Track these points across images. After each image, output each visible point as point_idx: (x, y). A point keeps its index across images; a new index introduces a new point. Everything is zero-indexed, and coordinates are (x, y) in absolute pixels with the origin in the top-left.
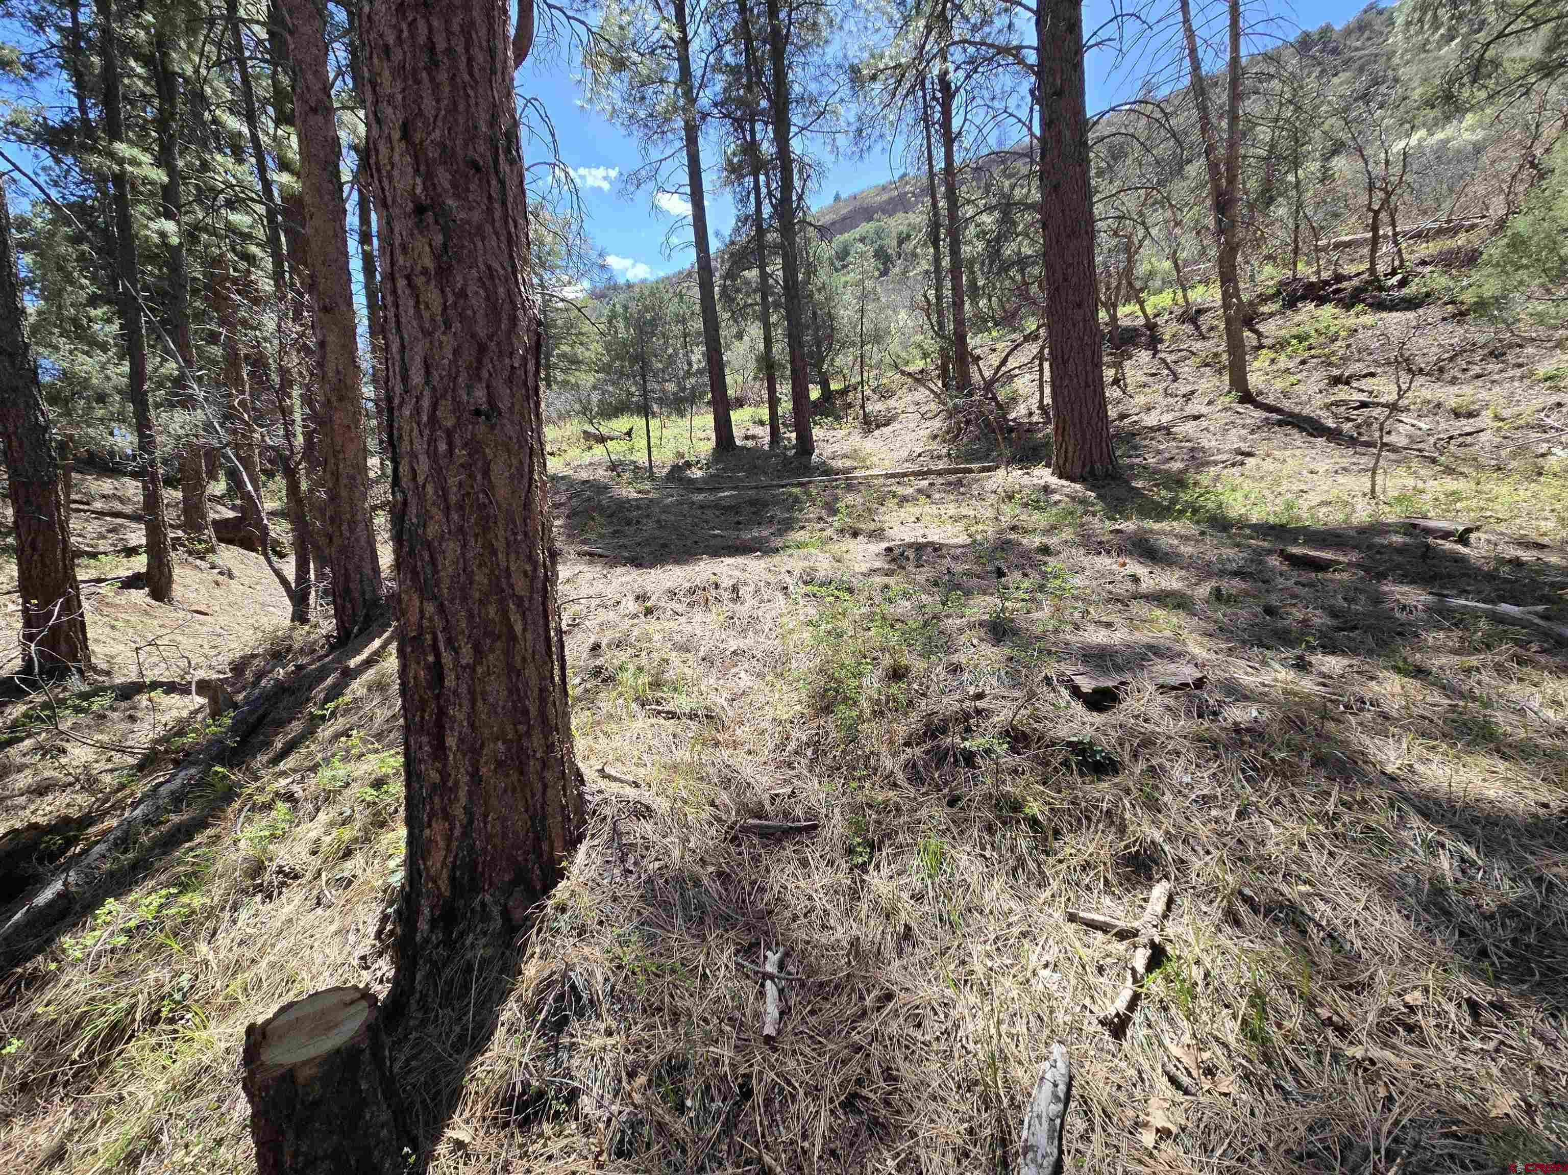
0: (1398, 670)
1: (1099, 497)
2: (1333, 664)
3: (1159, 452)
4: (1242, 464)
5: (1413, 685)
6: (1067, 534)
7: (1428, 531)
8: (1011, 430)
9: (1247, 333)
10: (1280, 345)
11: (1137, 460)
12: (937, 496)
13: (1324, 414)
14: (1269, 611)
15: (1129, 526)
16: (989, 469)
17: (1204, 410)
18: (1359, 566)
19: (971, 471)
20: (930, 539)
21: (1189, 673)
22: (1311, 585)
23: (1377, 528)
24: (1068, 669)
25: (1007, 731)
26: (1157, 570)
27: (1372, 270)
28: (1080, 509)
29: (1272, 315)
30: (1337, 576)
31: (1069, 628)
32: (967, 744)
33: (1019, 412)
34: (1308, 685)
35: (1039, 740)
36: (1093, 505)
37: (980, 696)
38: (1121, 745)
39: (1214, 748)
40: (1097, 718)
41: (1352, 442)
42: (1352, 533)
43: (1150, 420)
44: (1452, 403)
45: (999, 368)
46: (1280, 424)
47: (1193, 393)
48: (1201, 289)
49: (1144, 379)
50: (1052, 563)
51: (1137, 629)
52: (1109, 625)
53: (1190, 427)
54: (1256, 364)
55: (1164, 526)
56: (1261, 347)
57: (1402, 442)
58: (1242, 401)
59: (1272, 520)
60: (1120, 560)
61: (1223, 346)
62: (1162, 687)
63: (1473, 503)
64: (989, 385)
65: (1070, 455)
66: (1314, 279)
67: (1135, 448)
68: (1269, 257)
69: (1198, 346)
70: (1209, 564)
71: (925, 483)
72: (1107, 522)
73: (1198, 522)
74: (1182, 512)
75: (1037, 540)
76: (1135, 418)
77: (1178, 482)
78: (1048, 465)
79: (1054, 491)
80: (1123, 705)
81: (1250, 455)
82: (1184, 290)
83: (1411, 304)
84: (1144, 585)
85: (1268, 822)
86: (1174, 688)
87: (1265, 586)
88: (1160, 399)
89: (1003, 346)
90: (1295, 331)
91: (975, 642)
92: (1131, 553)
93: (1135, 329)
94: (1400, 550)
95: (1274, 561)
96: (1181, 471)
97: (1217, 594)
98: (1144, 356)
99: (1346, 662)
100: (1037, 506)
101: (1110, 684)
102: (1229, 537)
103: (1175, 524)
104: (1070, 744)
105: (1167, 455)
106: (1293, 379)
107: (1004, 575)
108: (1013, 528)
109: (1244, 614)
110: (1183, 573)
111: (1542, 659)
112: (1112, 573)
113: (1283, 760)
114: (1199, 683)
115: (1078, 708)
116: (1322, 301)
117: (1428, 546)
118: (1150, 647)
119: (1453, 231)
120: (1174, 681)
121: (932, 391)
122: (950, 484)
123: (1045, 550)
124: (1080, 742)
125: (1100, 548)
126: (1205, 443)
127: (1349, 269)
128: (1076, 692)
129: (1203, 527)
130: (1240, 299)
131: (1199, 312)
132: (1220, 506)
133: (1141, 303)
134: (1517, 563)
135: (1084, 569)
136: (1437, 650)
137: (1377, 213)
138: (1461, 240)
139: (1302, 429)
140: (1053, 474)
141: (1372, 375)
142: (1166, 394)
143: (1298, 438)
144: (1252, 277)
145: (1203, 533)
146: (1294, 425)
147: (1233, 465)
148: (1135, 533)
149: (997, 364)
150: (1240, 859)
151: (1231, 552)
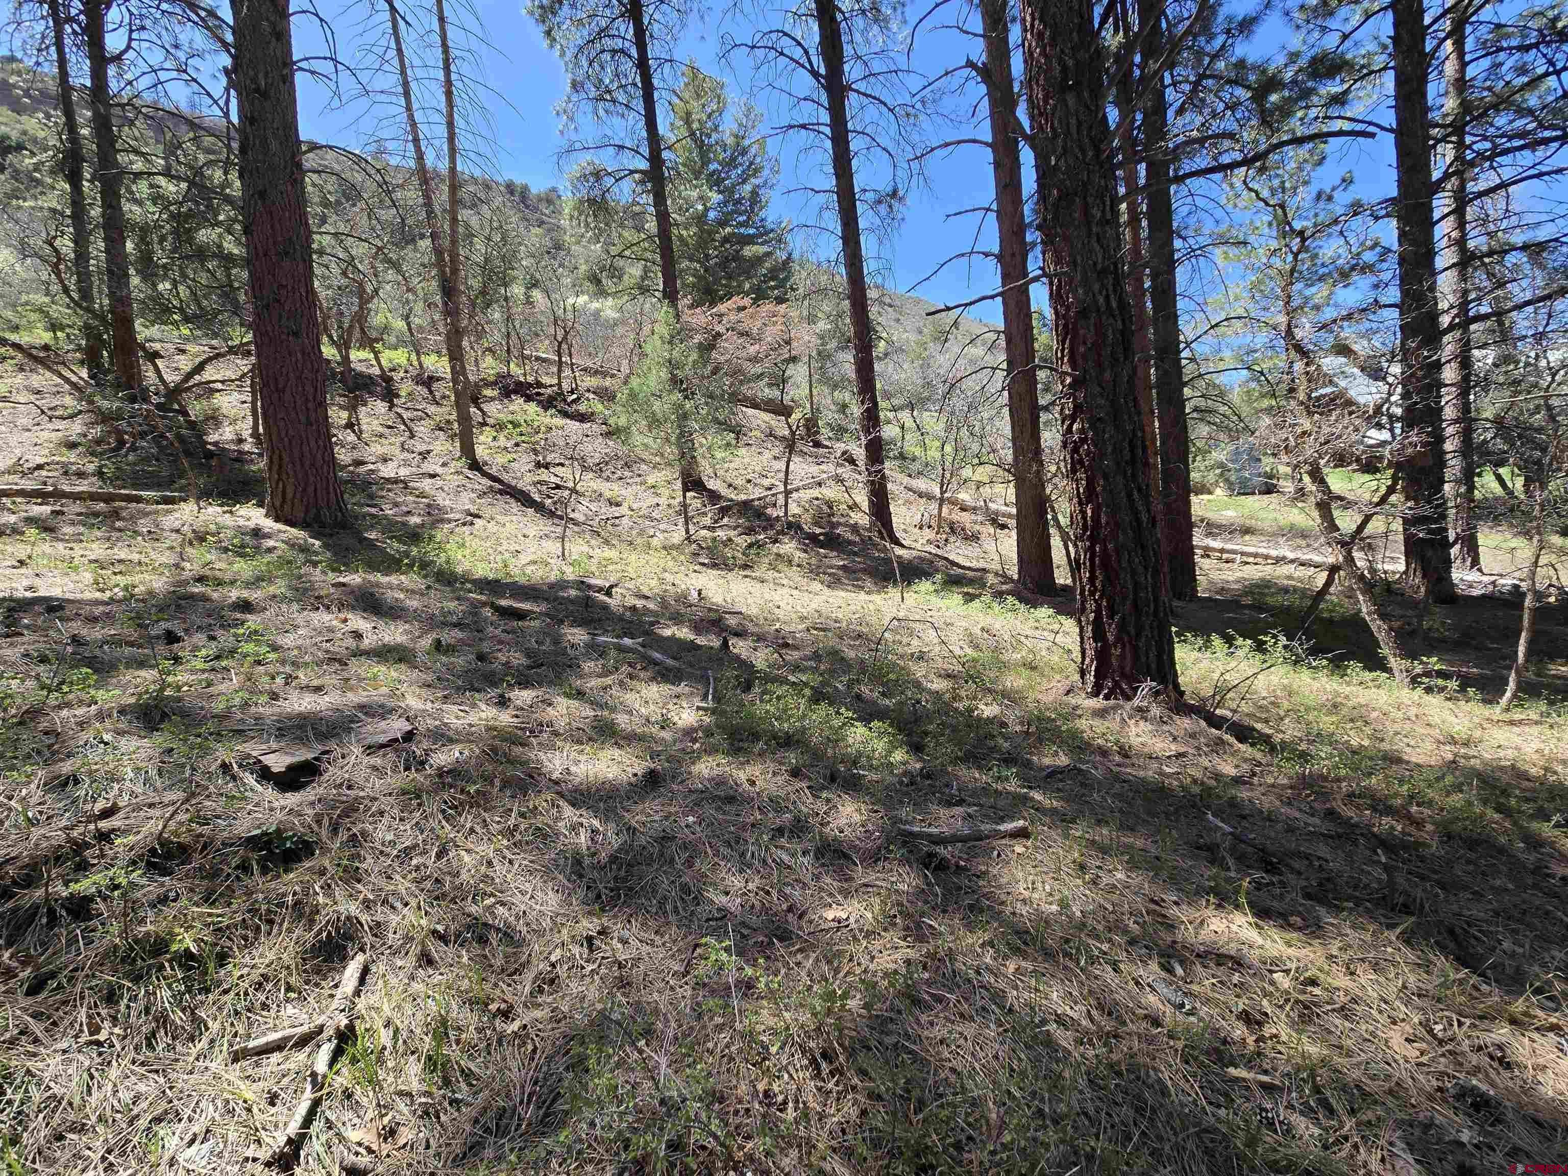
0: (568, 696)
1: (325, 546)
2: (523, 696)
3: (396, 505)
4: (472, 524)
5: (574, 703)
6: (279, 587)
7: (590, 587)
8: (210, 455)
9: (473, 410)
10: (500, 427)
11: (373, 510)
12: (68, 530)
13: (533, 490)
14: (481, 657)
15: (354, 579)
16: (167, 501)
17: (439, 470)
18: (547, 615)
19: (138, 500)
20: (42, 593)
21: (397, 726)
22: (512, 632)
23: (562, 584)
24: (254, 749)
25: (153, 851)
26: (381, 624)
27: (559, 384)
28: (302, 557)
29: (492, 399)
30: (532, 623)
31: (264, 699)
32: (74, 887)
33: (224, 435)
34: (505, 718)
35: (205, 847)
36: (316, 553)
37: (107, 813)
38: (319, 822)
39: (418, 797)
40: (292, 799)
41: (552, 514)
42: (545, 588)
43: (387, 471)
44: (608, 494)
45: (189, 376)
46: (501, 492)
47: (429, 452)
48: (434, 357)
49: (380, 429)
50: (253, 621)
51: (351, 689)
52: (318, 689)
53: (426, 484)
54: (482, 438)
55: (393, 579)
56: (485, 424)
57: (581, 518)
58: (471, 468)
59: (491, 576)
60: (342, 616)
61: (454, 417)
62: (369, 747)
63: (618, 567)
64: (174, 393)
65: (290, 495)
66: (522, 379)
67: (371, 497)
68: (489, 350)
69: (432, 409)
70: (432, 617)
71: (47, 509)
72: (330, 574)
73: (425, 577)
74: (411, 566)
75: (234, 594)
76: (372, 467)
77: (414, 536)
78: (260, 504)
79: (268, 536)
80: (326, 776)
81: (477, 516)
82: (418, 354)
83: (582, 418)
84: (366, 641)
85: (463, 853)
86: (382, 746)
87: (480, 635)
88: (397, 452)
89: (198, 350)
90: (510, 417)
91: (107, 737)
92: (353, 608)
93: (370, 377)
94: (572, 601)
95: (487, 612)
96: (417, 526)
97: (438, 645)
98: (381, 406)
99: (534, 694)
100: (240, 552)
101: (310, 756)
102: (453, 591)
103: (403, 577)
104: (250, 840)
105: (405, 509)
106: (510, 457)
107: (178, 640)
108: (201, 579)
109: (460, 661)
110: (407, 626)
111: (642, 674)
112: (331, 630)
113: (478, 792)
114: (409, 736)
115: (269, 793)
116: (528, 398)
117: (588, 597)
118: (362, 707)
119: (604, 374)
120: (383, 739)
121: (67, 380)
122: (96, 515)
123: (246, 606)
124: (265, 834)
125: (319, 602)
126: (440, 501)
127: (546, 380)
128: (265, 774)
129: (430, 581)
130: (467, 378)
131: (431, 378)
132: (448, 562)
133: (376, 354)
134: (634, 609)
135: (296, 627)
136: (590, 675)
137: (560, 344)
138: (608, 382)
139: (518, 500)
140: (267, 516)
141: (562, 465)
142: (403, 449)
143: (515, 506)
144: (477, 364)
145: (429, 587)
146: (512, 496)
147: (464, 524)
148: (359, 587)
149: (188, 369)
150: (437, 898)
151: (452, 605)
